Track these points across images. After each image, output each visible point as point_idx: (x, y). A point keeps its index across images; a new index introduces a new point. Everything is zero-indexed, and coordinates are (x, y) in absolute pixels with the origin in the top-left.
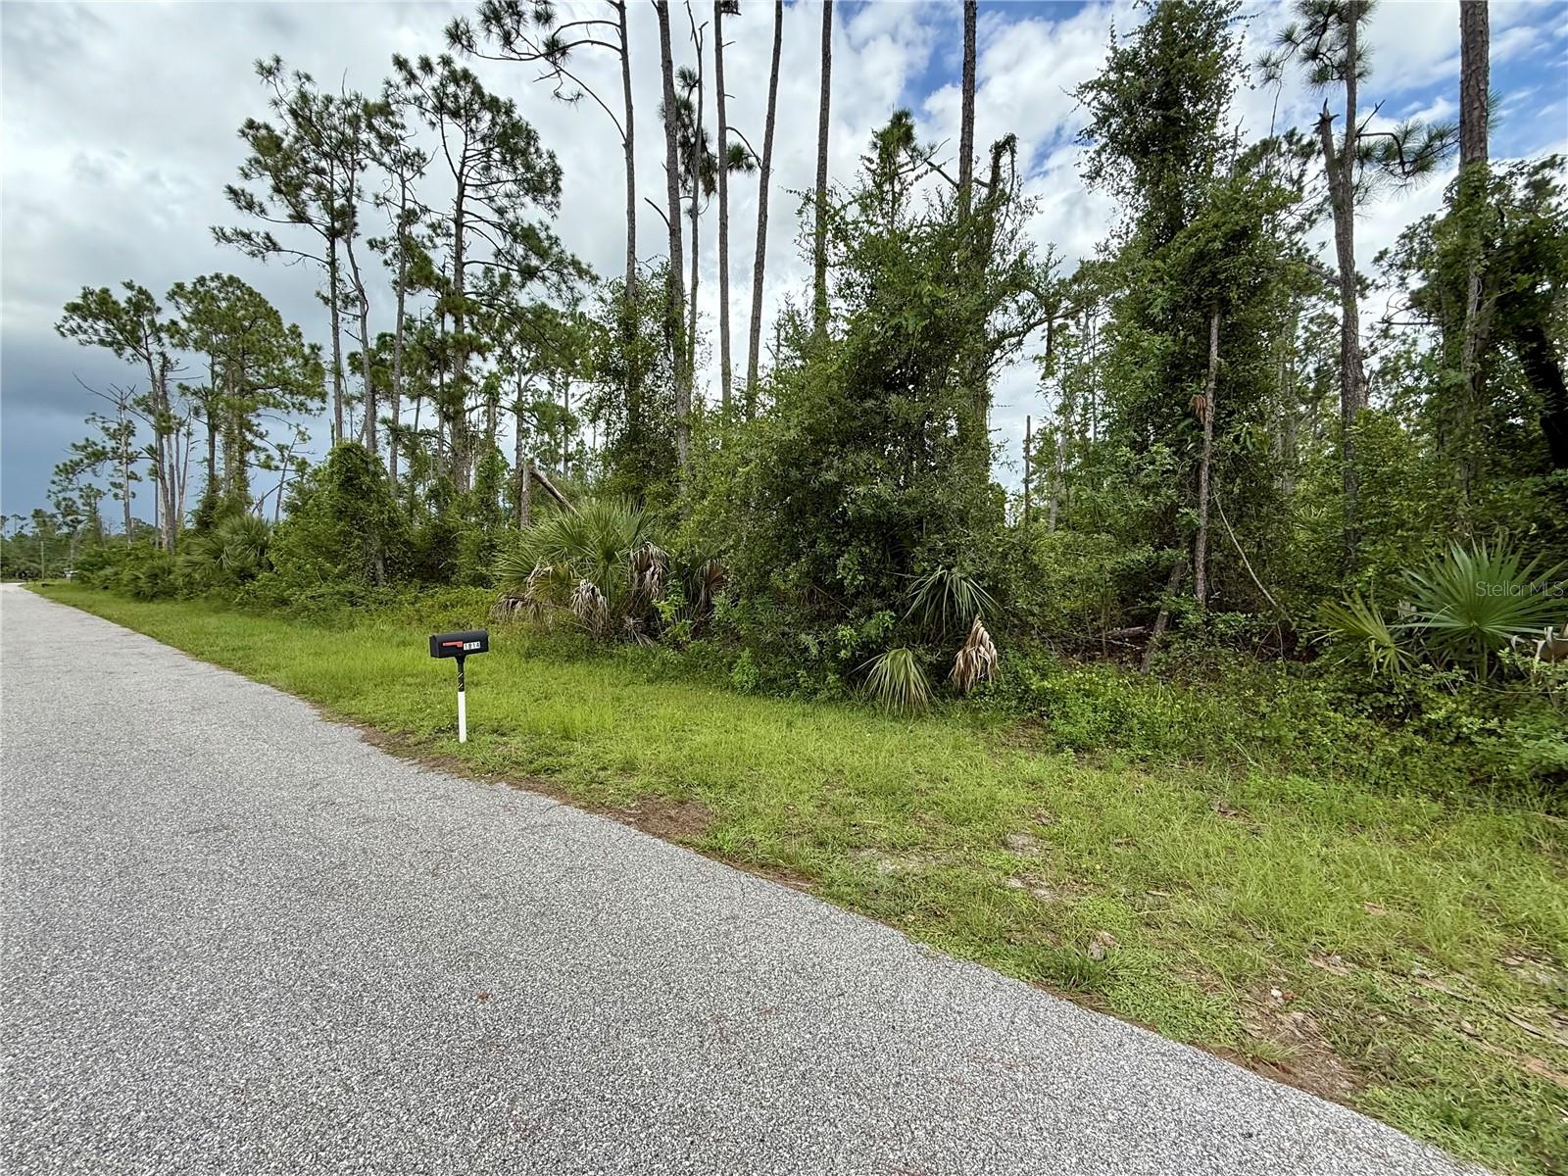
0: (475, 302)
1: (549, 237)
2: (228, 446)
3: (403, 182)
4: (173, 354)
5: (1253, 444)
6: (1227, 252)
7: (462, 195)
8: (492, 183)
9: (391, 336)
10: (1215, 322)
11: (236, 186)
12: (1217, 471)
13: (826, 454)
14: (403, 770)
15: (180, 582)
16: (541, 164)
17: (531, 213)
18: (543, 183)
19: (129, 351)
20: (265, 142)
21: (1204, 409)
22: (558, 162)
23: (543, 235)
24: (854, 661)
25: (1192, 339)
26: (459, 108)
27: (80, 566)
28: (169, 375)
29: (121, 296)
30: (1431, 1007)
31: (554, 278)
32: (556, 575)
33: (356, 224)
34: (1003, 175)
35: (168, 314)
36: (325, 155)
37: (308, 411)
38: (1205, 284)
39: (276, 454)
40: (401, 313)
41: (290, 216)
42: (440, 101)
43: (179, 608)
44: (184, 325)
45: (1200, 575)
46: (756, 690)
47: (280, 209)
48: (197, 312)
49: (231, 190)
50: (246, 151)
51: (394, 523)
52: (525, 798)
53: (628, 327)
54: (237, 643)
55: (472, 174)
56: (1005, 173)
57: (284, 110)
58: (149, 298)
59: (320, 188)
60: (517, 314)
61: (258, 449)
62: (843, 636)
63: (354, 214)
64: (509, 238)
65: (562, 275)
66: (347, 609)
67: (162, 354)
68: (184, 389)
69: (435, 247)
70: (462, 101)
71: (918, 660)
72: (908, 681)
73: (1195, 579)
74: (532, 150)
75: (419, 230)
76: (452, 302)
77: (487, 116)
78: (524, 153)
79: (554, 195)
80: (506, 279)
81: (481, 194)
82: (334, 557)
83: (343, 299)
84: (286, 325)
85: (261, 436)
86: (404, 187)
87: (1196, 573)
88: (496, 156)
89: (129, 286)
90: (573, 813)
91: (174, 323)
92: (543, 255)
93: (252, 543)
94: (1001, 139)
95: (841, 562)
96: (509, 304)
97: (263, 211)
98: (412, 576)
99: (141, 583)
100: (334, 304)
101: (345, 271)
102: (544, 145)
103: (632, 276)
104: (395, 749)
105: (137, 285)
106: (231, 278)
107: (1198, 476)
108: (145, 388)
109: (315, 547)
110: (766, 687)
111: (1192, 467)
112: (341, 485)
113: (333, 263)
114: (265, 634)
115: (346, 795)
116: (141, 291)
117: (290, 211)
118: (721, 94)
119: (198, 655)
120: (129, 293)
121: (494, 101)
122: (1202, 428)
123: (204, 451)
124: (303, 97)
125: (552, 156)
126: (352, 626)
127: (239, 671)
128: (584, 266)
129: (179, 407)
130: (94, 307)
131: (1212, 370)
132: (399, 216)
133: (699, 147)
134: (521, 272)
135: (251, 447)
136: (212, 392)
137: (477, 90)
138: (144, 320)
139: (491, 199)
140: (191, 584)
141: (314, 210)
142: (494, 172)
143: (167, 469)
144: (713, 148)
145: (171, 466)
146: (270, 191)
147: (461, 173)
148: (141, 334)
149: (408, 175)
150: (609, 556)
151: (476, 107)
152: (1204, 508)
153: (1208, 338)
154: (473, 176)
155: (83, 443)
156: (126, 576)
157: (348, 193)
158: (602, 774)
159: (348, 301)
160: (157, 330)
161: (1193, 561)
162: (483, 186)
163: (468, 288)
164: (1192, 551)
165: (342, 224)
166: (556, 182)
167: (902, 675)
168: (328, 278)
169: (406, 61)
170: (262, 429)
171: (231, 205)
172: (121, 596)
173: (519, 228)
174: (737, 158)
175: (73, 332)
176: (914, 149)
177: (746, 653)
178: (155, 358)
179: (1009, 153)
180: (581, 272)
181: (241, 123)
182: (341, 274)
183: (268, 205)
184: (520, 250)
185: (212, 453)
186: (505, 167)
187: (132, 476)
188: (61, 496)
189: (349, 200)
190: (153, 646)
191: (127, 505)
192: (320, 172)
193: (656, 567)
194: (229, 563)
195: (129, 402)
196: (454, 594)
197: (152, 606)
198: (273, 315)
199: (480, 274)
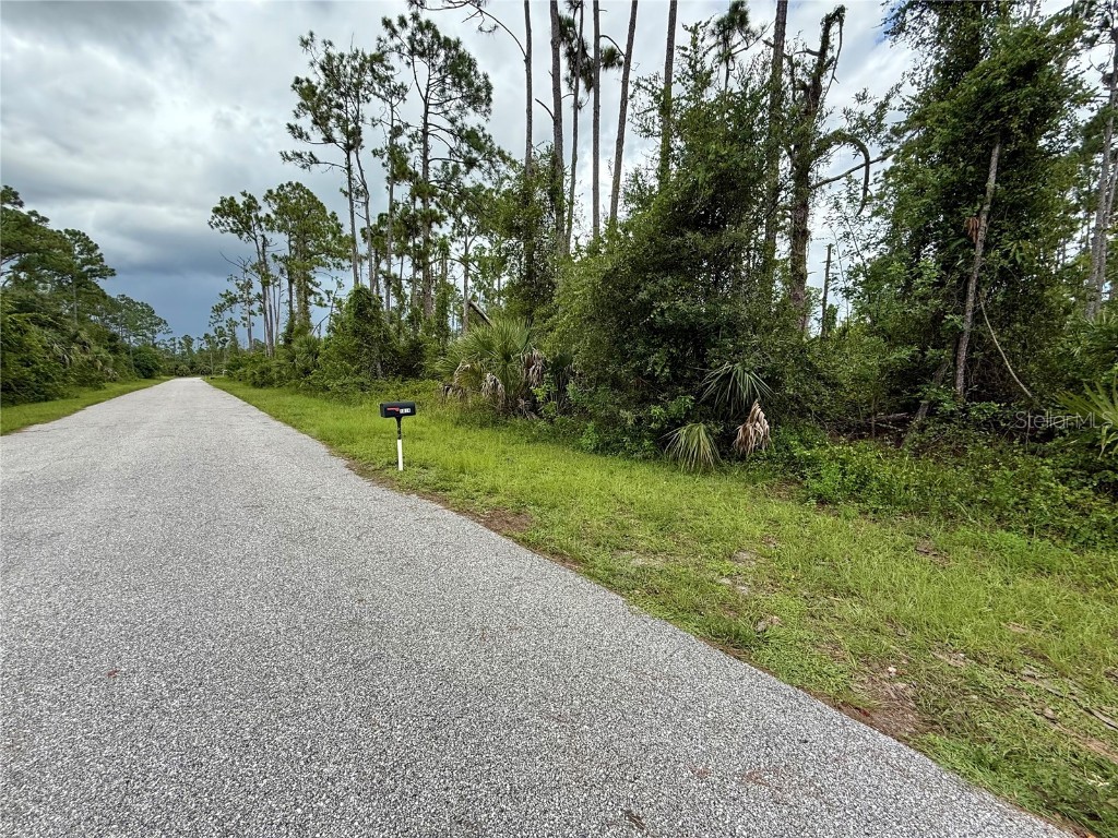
0: (434, 187)
1: (484, 136)
2: (299, 291)
3: (392, 107)
4: (268, 235)
5: (1023, 258)
6: (1012, 85)
7: (427, 112)
8: (446, 101)
9: (386, 215)
10: (996, 151)
11: (292, 124)
12: (984, 282)
13: (645, 279)
14: (364, 485)
15: (275, 377)
16: (478, 82)
17: (472, 120)
18: (479, 96)
19: (245, 235)
20: (306, 91)
21: (977, 229)
22: (490, 80)
23: (480, 134)
24: (662, 431)
25: (971, 168)
26: (424, 50)
27: (228, 367)
28: (267, 249)
29: (240, 201)
30: (1025, 696)
31: (487, 165)
32: (472, 371)
33: (361, 140)
34: (832, 43)
35: (266, 210)
36: (342, 94)
37: (343, 268)
38: (988, 117)
39: (325, 296)
40: (391, 199)
41: (324, 139)
42: (412, 46)
43: (275, 391)
44: (273, 216)
45: (960, 371)
46: (596, 450)
47: (317, 135)
48: (280, 208)
49: (290, 126)
50: (297, 99)
51: (387, 339)
52: (426, 504)
53: (526, 196)
54: (298, 411)
55: (433, 96)
56: (834, 41)
57: (317, 67)
58: (255, 202)
59: (339, 117)
60: (463, 194)
61: (315, 294)
62: (655, 413)
63: (360, 133)
64: (458, 139)
65: (491, 162)
66: (359, 393)
67: (263, 236)
68: (275, 257)
69: (412, 151)
70: (426, 44)
71: (709, 432)
72: (699, 446)
73: (955, 374)
74: (473, 73)
75: (403, 140)
76: (421, 190)
77: (442, 53)
78: (467, 76)
79: (487, 105)
80: (456, 169)
81: (440, 110)
82: (352, 360)
83: (356, 192)
84: (329, 213)
85: (317, 285)
86: (392, 111)
87: (956, 369)
88: (448, 80)
89: (244, 194)
90: (450, 515)
91: (268, 216)
92: (480, 149)
93: (310, 352)
94: (831, 11)
95: (652, 359)
96: (457, 187)
97: (308, 138)
98: (398, 373)
99: (256, 377)
100: (351, 196)
101: (356, 173)
102: (481, 69)
103: (529, 159)
104: (362, 473)
105: (248, 193)
106: (297, 184)
107: (966, 287)
108: (255, 260)
109: (343, 354)
110: (603, 448)
111: (960, 281)
112: (356, 314)
113: (349, 169)
114: (314, 407)
115: (327, 495)
116: (251, 197)
117: (323, 136)
118: (596, 10)
119: (277, 418)
120: (245, 199)
121: (447, 40)
122: (974, 246)
123: (286, 297)
124: (330, 58)
125: (486, 77)
126: (361, 403)
127: (294, 427)
128: (507, 154)
129: (274, 268)
130: (227, 209)
131: (988, 194)
132: (390, 132)
133: (580, 55)
134: (465, 163)
135: (311, 292)
136: (290, 259)
137: (436, 35)
138: (252, 215)
139: (446, 112)
140: (280, 378)
141: (337, 134)
142: (448, 93)
143: (268, 308)
144: (591, 53)
145: (270, 306)
146: (311, 124)
147: (426, 97)
148: (251, 224)
149: (395, 101)
150: (507, 357)
151: (435, 47)
152: (969, 314)
153: (988, 166)
154: (434, 98)
155: (224, 293)
156: (249, 373)
157: (356, 119)
158: (475, 494)
159: (358, 193)
160: (259, 220)
161: (955, 360)
162: (440, 104)
163: (432, 178)
164: (956, 350)
165: (353, 141)
166: (488, 94)
167: (696, 442)
168: (346, 177)
169: (390, 21)
170: (317, 280)
171: (290, 136)
172: (247, 385)
173: (464, 132)
174: (610, 58)
175: (217, 225)
176: (747, 32)
177: (591, 425)
178: (259, 238)
179: (837, 24)
180: (505, 159)
181: (292, 81)
182: (354, 175)
183: (310, 134)
184: (465, 147)
185: (291, 297)
186: (454, 89)
187: (252, 313)
188: (216, 325)
189: (356, 124)
190: (256, 412)
191: (249, 331)
192: (339, 106)
193: (538, 365)
194: (299, 365)
195: (248, 267)
196: (421, 384)
197: (262, 391)
198: (320, 206)
199: (439, 167)
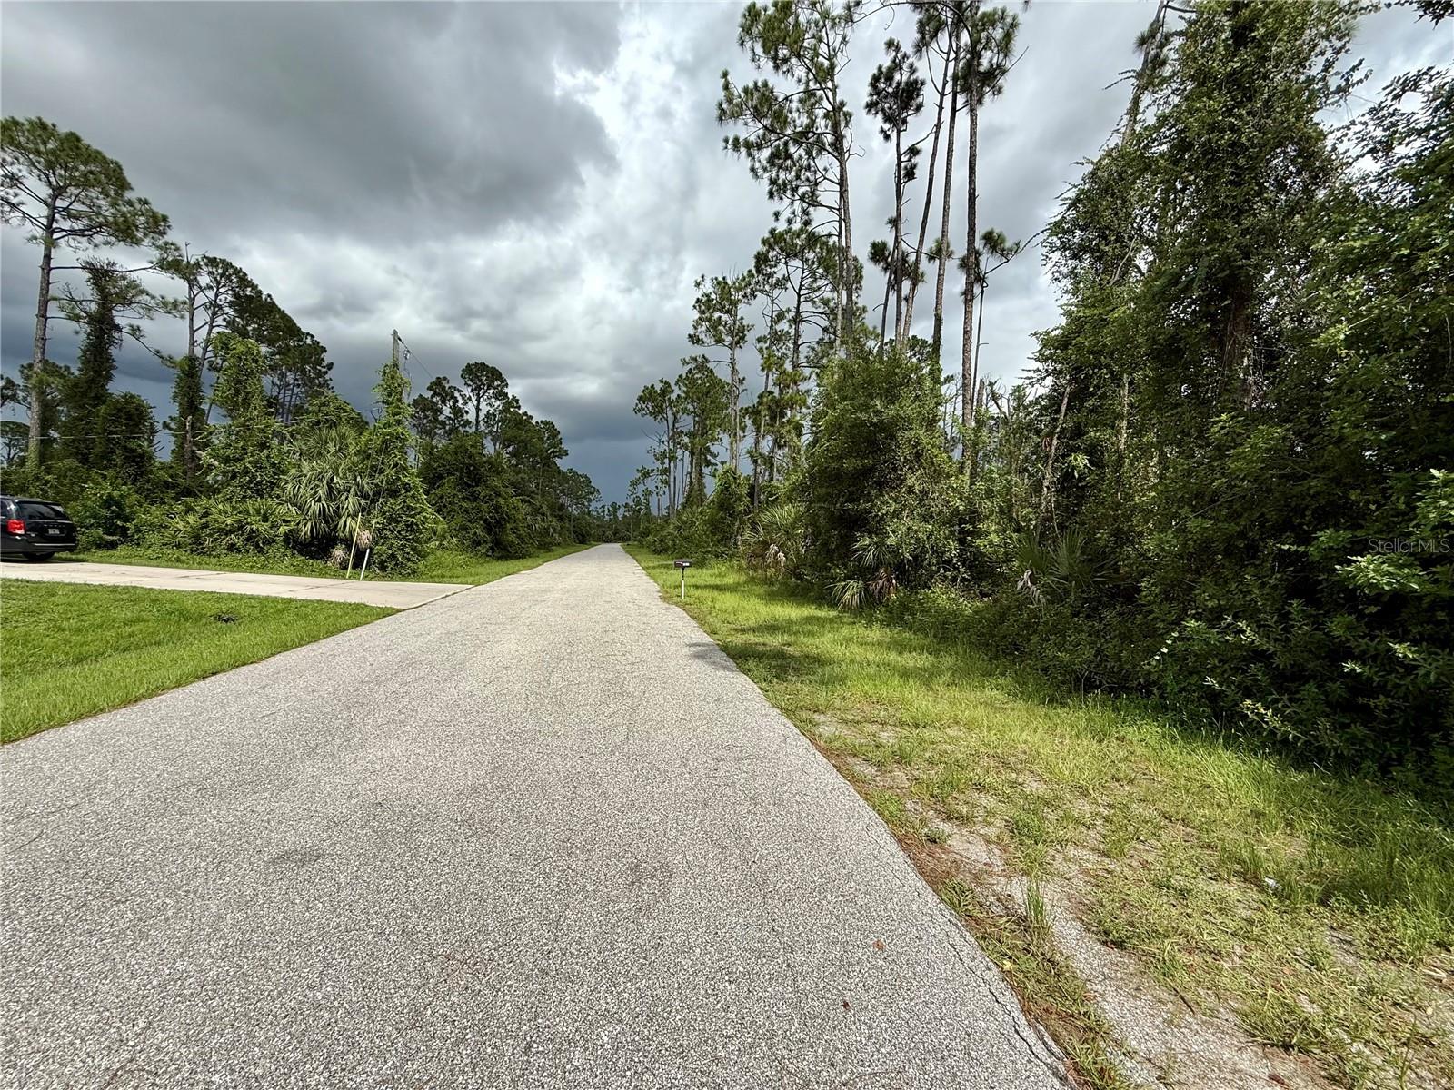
11: (692, 333)
19: (660, 417)
26: (796, 253)
28: (677, 425)
29: (659, 387)
32: (765, 542)
35: (676, 393)
47: (709, 340)
49: (689, 335)
50: (696, 315)
58: (669, 386)
61: (713, 464)
67: (673, 415)
68: (682, 431)
85: (714, 456)
89: (661, 381)
91: (678, 397)
97: (702, 343)
99: (657, 544)
116: (666, 383)
120: (661, 385)
123: (688, 469)
130: (648, 395)
135: (708, 464)
136: (694, 432)
138: (666, 399)
142: (819, 282)
143: (672, 480)
146: (705, 334)
148: (665, 406)
156: (653, 541)
160: (671, 402)
170: (715, 450)
171: (689, 344)
175: (639, 411)
178: (670, 417)
183: (705, 339)
185: (691, 469)
188: (634, 496)
